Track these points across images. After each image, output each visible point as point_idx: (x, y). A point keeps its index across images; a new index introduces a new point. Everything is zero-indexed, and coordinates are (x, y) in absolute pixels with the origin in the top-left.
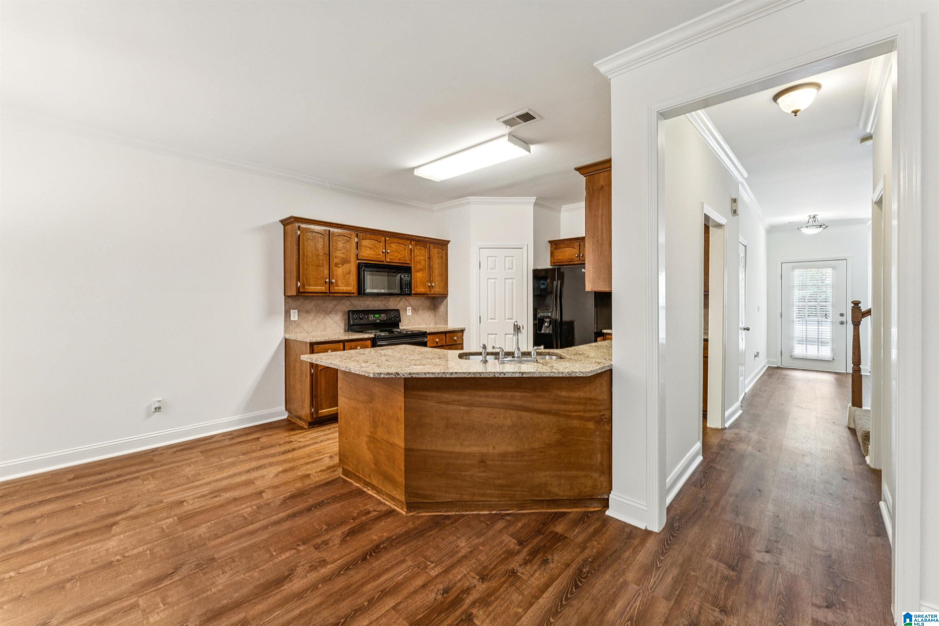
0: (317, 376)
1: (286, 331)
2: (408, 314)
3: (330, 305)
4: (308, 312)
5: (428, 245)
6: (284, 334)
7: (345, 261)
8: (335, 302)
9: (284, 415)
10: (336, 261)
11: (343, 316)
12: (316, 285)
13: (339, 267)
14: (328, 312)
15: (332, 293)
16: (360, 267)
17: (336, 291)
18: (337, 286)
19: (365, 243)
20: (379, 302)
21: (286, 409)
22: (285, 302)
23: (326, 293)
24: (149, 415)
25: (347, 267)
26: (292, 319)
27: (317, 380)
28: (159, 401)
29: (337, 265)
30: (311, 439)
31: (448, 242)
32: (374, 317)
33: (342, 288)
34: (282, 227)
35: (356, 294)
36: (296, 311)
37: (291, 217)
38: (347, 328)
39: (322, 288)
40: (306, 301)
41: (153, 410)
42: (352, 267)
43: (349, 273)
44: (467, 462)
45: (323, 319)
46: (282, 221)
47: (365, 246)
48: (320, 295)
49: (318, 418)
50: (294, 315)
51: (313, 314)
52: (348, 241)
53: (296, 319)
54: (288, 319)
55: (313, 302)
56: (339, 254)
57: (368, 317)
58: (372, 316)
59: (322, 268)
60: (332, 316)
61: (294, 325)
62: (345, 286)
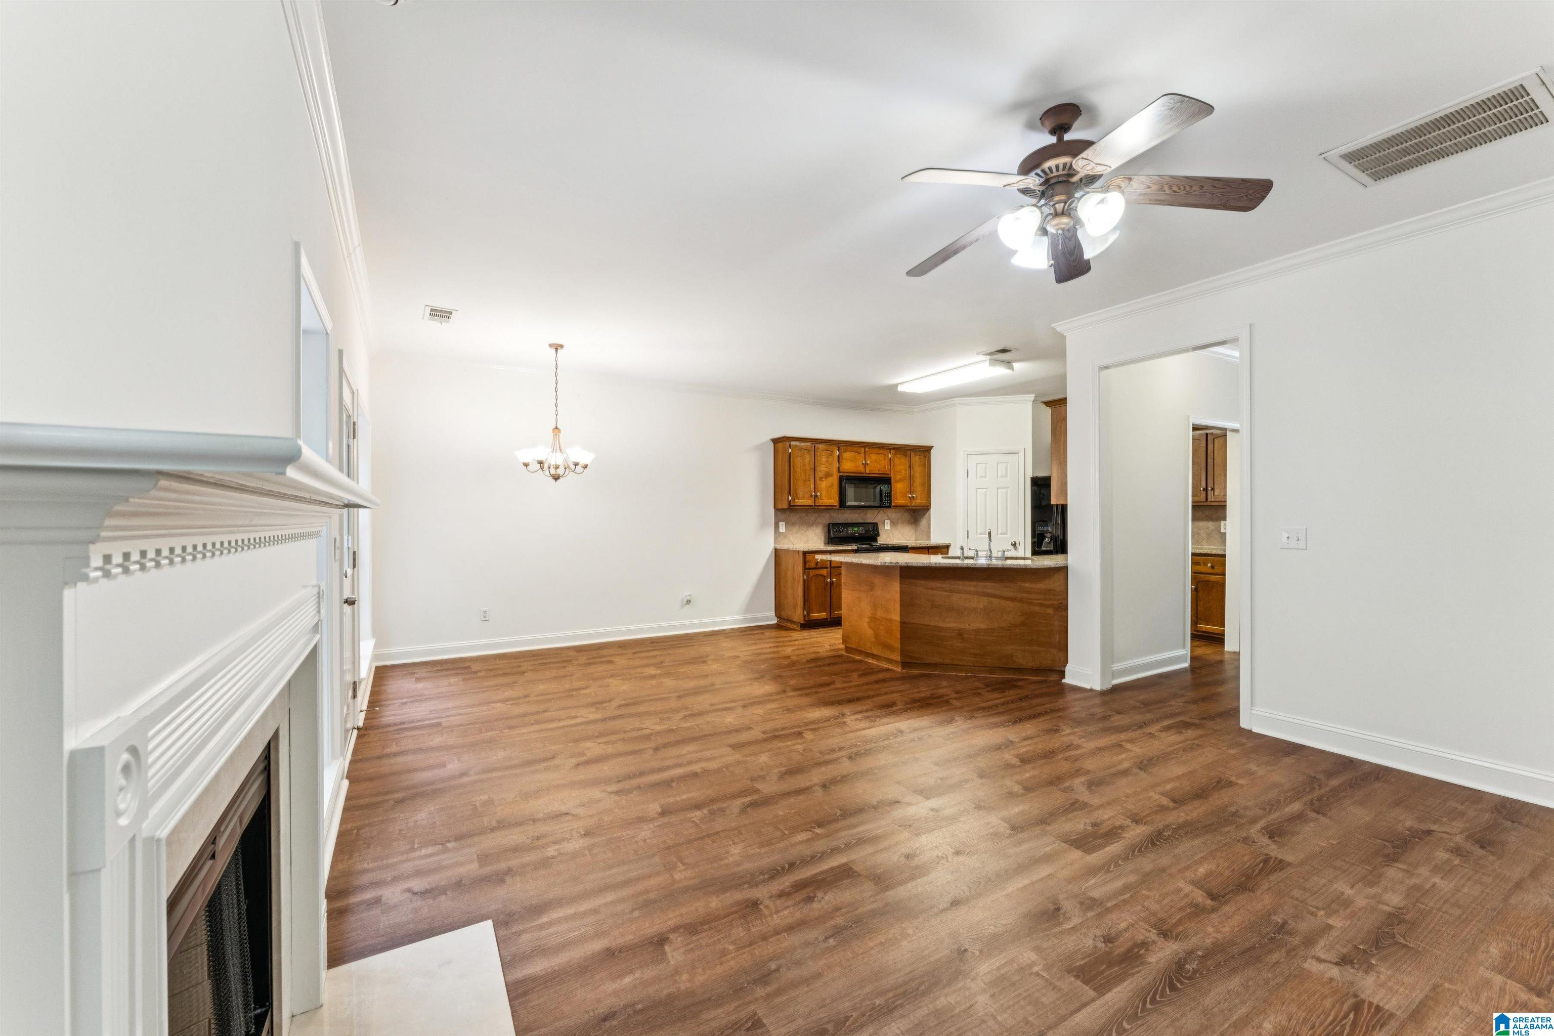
0: (808, 581)
1: (775, 542)
2: (886, 528)
3: (812, 517)
4: (793, 524)
5: (909, 452)
6: (774, 544)
7: (828, 475)
8: (816, 515)
9: (774, 619)
10: (820, 475)
11: (823, 529)
12: (804, 498)
13: (823, 481)
14: (810, 525)
15: (817, 506)
16: (841, 479)
17: (820, 505)
18: (821, 499)
19: (847, 455)
20: (857, 515)
21: (776, 615)
22: (775, 515)
23: (812, 506)
24: (682, 607)
25: (830, 479)
26: (781, 530)
27: (808, 585)
28: (690, 595)
29: (821, 479)
30: (807, 636)
31: (931, 448)
32: (853, 530)
33: (826, 501)
34: (772, 444)
35: (838, 507)
36: (784, 523)
37: (785, 437)
38: (827, 540)
39: (809, 502)
40: (792, 514)
41: (685, 600)
42: (834, 480)
43: (832, 486)
44: (948, 634)
45: (805, 530)
46: (773, 441)
47: (846, 459)
48: (807, 508)
49: (809, 620)
50: (782, 527)
51: (797, 527)
52: (831, 455)
53: (784, 530)
54: (777, 531)
55: (798, 515)
56: (822, 469)
57: (847, 530)
58: (851, 529)
59: (808, 482)
60: (814, 528)
61: (782, 537)
62: (828, 499)
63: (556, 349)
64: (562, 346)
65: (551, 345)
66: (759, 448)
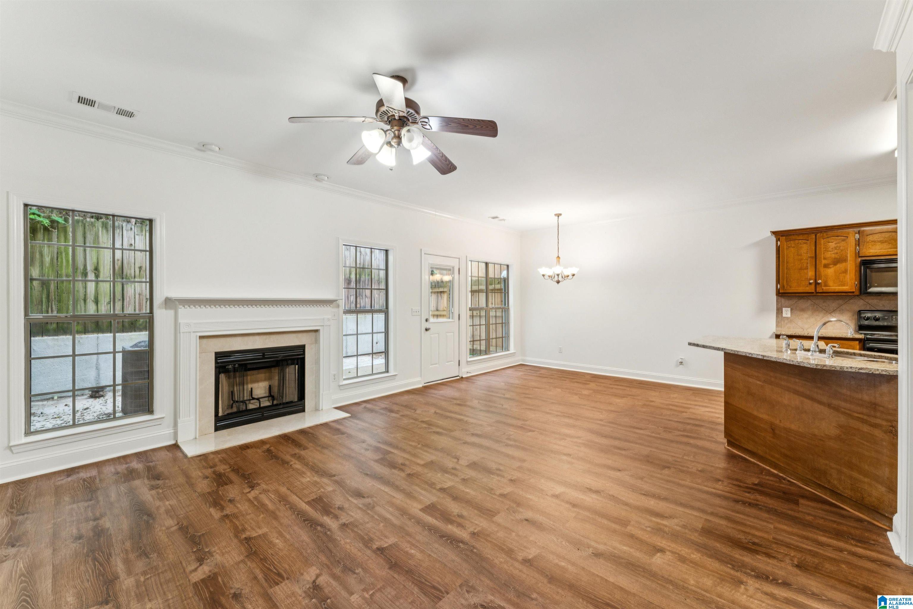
1: (777, 326)
4: (802, 310)
6: (776, 328)
7: (839, 261)
8: (841, 302)
10: (825, 262)
11: (853, 315)
12: (798, 286)
13: (830, 268)
16: (863, 265)
17: (824, 291)
18: (826, 285)
19: (873, 238)
22: (777, 301)
23: (813, 293)
25: (842, 266)
26: (785, 315)
29: (826, 266)
33: (834, 287)
35: (857, 294)
36: (789, 309)
38: (857, 328)
39: (807, 289)
40: (801, 301)
41: (679, 363)
42: (851, 266)
43: (845, 272)
44: (762, 425)
45: (824, 316)
50: (787, 313)
51: (810, 313)
52: (844, 240)
53: (789, 315)
54: (780, 316)
55: (809, 301)
56: (830, 255)
59: (805, 271)
60: (838, 314)
61: (786, 321)
62: (839, 286)
63: (558, 216)
64: (561, 214)
65: (556, 215)
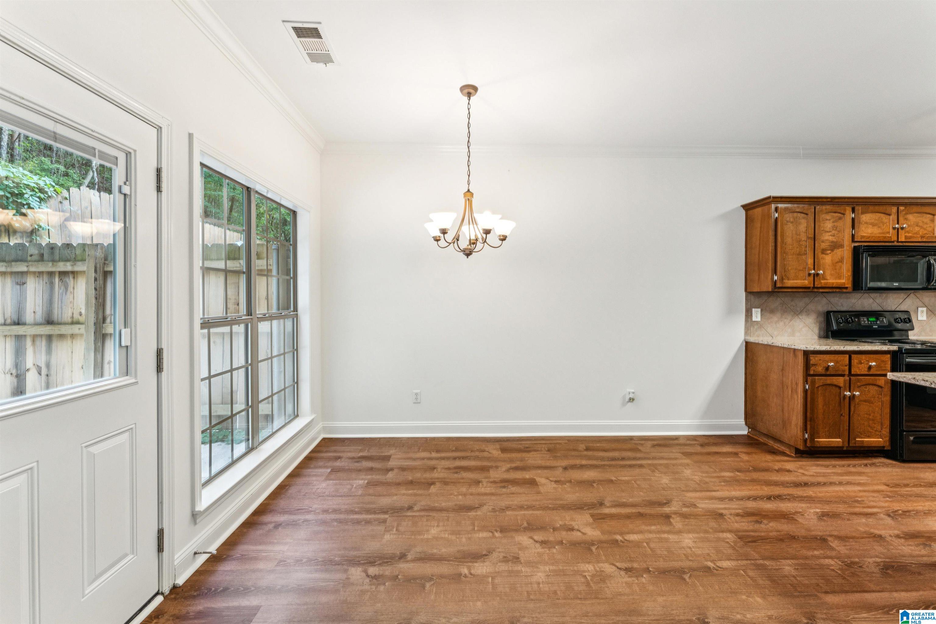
0: (813, 393)
1: (746, 333)
2: (922, 317)
3: (800, 303)
4: (772, 311)
6: (745, 336)
7: (835, 246)
8: (806, 300)
9: (744, 430)
10: (824, 245)
11: (818, 317)
12: (796, 278)
13: (827, 254)
14: (797, 313)
15: (817, 288)
16: (857, 253)
17: (823, 286)
18: (824, 279)
19: (866, 218)
21: (746, 424)
22: (746, 299)
23: (809, 288)
24: (624, 404)
25: (838, 252)
26: (754, 319)
27: (813, 400)
28: (633, 393)
29: (824, 251)
30: (818, 475)
32: (868, 321)
33: (831, 281)
34: (743, 212)
35: (850, 290)
36: (759, 310)
37: (769, 198)
38: (822, 333)
39: (806, 282)
40: (771, 299)
41: (627, 400)
42: (846, 253)
43: (841, 261)
45: (791, 321)
46: (744, 207)
47: (866, 223)
48: (800, 290)
49: (814, 447)
50: (757, 315)
51: (779, 315)
52: (840, 218)
53: (759, 319)
54: (749, 320)
55: (779, 299)
56: (827, 237)
57: (859, 320)
58: (866, 320)
59: (804, 257)
60: (803, 317)
61: (756, 327)
62: (836, 279)
63: (469, 95)
64: (476, 89)
66: (725, 216)
